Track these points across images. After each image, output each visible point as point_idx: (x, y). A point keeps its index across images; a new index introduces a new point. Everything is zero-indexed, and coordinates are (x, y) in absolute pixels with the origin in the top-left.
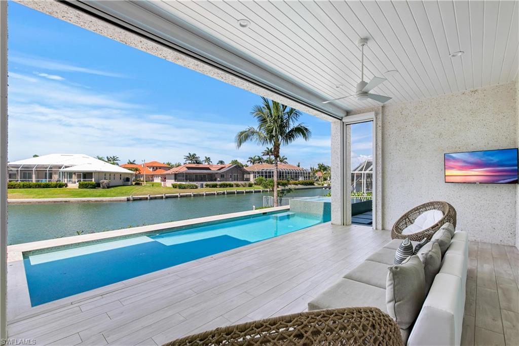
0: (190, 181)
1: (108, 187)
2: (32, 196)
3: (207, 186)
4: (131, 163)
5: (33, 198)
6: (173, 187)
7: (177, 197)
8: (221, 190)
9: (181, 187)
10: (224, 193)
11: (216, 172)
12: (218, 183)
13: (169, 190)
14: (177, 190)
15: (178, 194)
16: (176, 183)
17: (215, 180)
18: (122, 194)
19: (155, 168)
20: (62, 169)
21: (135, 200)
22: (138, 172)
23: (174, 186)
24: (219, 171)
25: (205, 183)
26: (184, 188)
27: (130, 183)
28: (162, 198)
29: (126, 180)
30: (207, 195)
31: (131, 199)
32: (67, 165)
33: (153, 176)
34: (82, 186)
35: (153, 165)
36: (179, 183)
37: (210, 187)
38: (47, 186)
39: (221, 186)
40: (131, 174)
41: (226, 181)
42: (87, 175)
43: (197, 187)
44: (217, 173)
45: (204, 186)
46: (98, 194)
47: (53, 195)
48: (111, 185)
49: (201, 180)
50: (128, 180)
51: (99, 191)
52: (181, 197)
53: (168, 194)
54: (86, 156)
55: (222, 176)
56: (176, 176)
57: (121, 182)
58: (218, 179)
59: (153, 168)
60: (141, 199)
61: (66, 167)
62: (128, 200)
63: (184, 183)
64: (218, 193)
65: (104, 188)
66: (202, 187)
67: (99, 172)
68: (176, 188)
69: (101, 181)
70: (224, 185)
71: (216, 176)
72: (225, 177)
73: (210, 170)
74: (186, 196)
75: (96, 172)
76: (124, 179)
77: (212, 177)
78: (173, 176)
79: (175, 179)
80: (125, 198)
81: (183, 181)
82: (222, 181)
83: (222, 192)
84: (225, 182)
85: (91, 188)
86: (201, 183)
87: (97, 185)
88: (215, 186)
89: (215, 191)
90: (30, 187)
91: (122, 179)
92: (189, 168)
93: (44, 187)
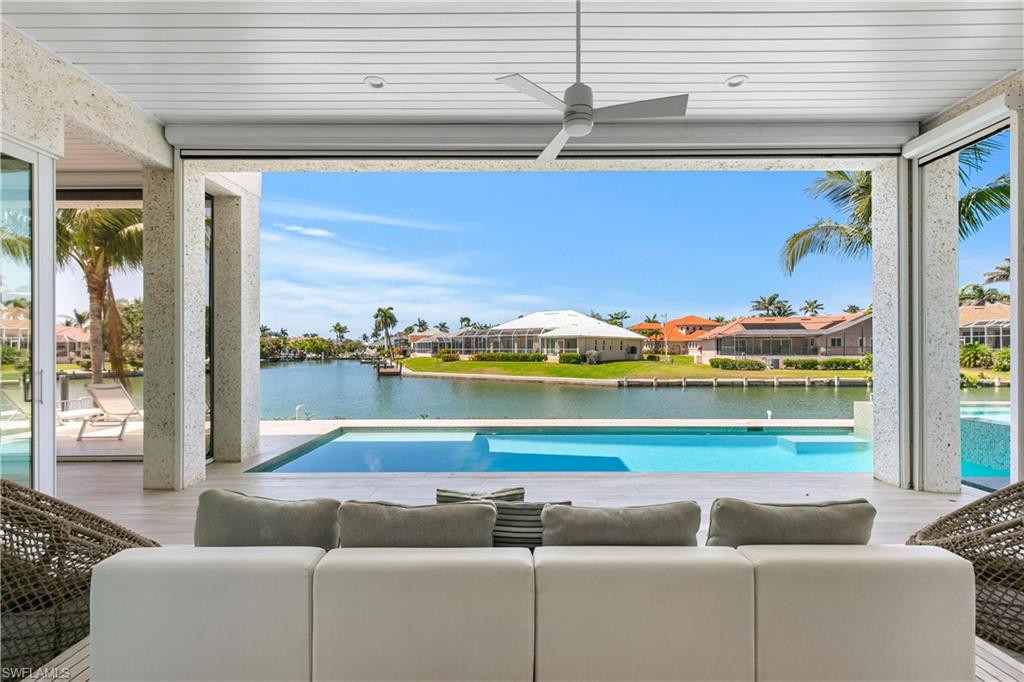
0: (749, 353)
1: (599, 362)
2: (508, 371)
3: (789, 364)
4: (650, 322)
5: (509, 374)
6: (712, 364)
7: (710, 385)
8: (823, 376)
9: (725, 365)
10: (830, 384)
11: (818, 333)
12: (820, 358)
13: (700, 372)
14: (719, 371)
15: (712, 380)
16: (719, 357)
17: (815, 352)
18: (614, 374)
19: (692, 329)
20: (541, 335)
21: (630, 385)
22: (659, 337)
23: (715, 364)
24: (824, 332)
25: (782, 359)
26: (734, 368)
27: (636, 356)
28: (679, 385)
29: (631, 351)
30: (781, 385)
31: (625, 384)
32: (548, 327)
33: (686, 344)
34: (564, 360)
35: (688, 323)
36: (724, 357)
37: (797, 368)
38: (525, 359)
39: (828, 366)
40: (641, 340)
41: (844, 355)
42: (571, 342)
43: (761, 367)
44: (817, 336)
45: (781, 365)
46: (581, 373)
47: (528, 372)
48: (603, 359)
49: (778, 351)
50: (633, 350)
51: (585, 367)
52: (720, 385)
53: (693, 378)
54: (575, 313)
55: (835, 342)
56: (720, 344)
57: (622, 354)
58: (823, 350)
59: (688, 329)
60: (641, 385)
61: (546, 331)
62: (620, 385)
63: (733, 358)
64: (813, 383)
65: (591, 363)
66: (777, 367)
67: (586, 338)
68: (717, 367)
69: (588, 352)
70: (838, 364)
71: (818, 342)
72: (842, 344)
73: (804, 328)
74: (732, 385)
75: (581, 338)
76: (627, 350)
77: (806, 345)
78: (714, 344)
79: (718, 349)
80: (614, 381)
81: (732, 354)
82: (831, 354)
83: (825, 380)
84: (842, 357)
85: (574, 363)
86: (775, 357)
87: (582, 359)
88: (812, 366)
89: (805, 376)
90: (508, 359)
91: (624, 347)
92: (747, 326)
93: (522, 361)
